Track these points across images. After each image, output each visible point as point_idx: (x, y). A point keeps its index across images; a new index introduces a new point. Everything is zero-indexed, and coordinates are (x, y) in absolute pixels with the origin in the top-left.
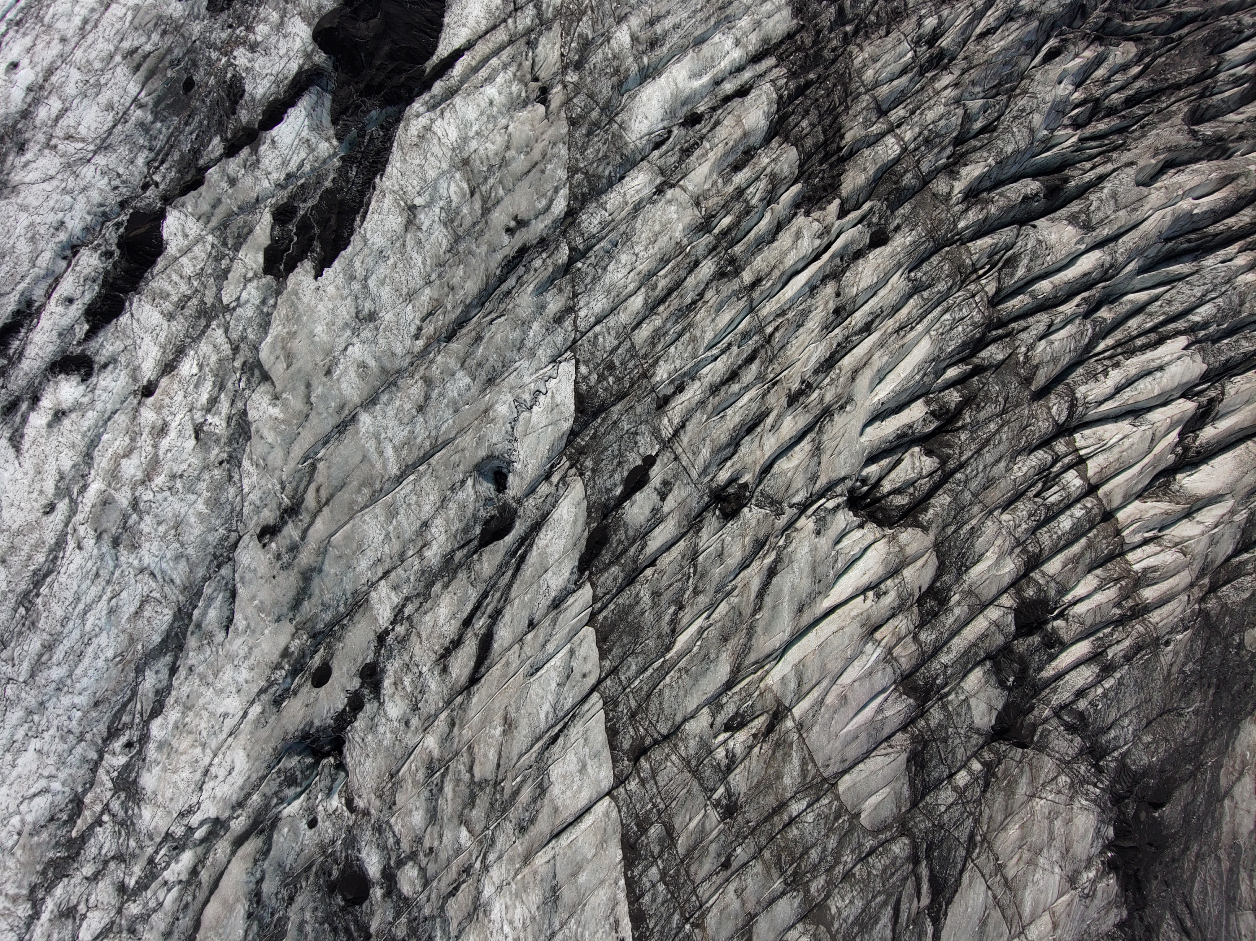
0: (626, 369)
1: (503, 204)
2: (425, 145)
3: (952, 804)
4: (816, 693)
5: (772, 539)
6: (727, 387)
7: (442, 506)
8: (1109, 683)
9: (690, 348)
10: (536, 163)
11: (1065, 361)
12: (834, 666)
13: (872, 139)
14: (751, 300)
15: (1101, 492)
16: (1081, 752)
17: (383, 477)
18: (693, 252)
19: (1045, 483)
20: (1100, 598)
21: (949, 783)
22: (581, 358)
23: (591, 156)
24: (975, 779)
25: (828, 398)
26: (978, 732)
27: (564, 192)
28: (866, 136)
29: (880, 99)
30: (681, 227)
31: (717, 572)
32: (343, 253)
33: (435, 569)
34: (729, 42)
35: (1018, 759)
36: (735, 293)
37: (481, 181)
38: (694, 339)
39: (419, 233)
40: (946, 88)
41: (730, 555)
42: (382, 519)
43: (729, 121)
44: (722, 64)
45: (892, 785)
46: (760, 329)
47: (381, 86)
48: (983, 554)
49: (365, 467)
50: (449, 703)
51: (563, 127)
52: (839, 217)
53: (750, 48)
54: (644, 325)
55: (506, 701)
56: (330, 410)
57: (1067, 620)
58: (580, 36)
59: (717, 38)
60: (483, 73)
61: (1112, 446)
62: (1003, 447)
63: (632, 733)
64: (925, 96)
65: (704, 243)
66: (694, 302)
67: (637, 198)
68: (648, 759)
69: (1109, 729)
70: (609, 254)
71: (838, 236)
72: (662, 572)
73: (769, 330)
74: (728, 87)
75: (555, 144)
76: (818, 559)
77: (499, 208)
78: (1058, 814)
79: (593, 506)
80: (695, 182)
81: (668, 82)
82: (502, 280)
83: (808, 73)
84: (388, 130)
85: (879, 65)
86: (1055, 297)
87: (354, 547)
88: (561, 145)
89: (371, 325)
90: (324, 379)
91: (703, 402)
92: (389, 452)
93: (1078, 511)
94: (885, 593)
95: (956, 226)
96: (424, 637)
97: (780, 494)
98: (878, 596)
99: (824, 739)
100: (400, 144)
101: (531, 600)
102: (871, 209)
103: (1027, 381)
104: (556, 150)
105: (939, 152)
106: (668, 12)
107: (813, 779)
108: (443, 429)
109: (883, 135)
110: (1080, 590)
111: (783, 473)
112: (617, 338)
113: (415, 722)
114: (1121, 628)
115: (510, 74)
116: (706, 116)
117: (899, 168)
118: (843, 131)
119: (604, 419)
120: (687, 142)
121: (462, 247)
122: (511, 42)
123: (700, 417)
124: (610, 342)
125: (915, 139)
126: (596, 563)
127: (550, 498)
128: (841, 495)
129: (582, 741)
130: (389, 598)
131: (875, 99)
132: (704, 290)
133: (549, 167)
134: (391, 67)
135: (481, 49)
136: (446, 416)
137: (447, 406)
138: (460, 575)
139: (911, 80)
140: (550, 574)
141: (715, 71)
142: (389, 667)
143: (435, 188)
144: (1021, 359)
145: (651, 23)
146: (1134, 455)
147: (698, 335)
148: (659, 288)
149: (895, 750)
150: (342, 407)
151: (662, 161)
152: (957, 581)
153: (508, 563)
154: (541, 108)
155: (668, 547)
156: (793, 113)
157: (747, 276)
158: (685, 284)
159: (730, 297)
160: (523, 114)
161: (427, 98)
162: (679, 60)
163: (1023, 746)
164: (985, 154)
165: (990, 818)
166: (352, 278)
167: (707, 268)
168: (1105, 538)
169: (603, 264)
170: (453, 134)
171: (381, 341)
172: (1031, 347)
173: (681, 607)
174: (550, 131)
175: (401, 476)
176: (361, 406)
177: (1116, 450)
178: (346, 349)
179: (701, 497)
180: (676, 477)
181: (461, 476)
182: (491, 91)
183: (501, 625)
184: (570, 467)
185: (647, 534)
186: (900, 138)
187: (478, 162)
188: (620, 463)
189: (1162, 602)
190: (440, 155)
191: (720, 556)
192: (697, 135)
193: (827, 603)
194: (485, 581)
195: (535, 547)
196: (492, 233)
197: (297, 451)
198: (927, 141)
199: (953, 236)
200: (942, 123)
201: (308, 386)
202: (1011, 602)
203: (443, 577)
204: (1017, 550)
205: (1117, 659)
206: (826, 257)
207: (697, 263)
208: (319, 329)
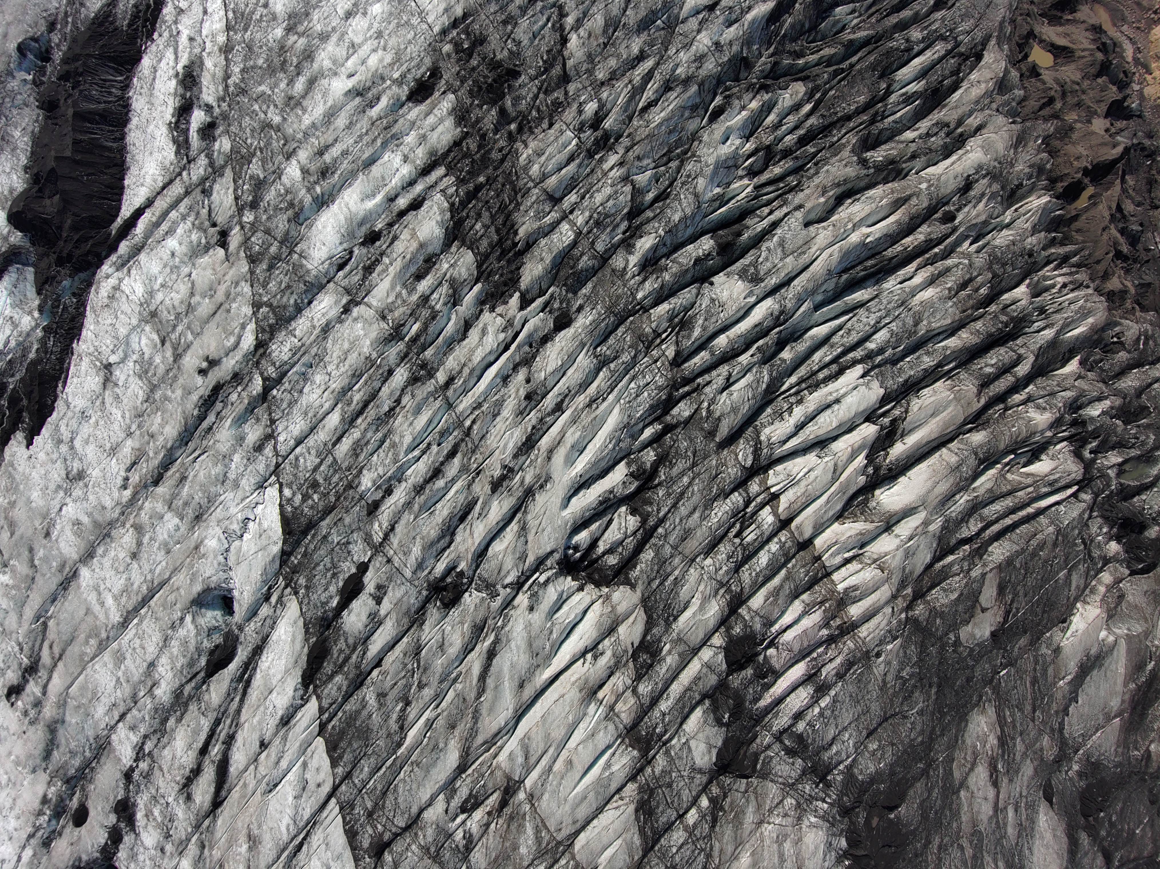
0: (330, 484)
1: (193, 348)
2: (115, 304)
3: (682, 844)
4: (543, 762)
5: (490, 622)
6: (431, 484)
7: (165, 646)
8: (824, 702)
9: (390, 454)
10: (221, 304)
11: (745, 409)
12: (558, 734)
13: (546, 230)
14: (447, 399)
15: (793, 525)
16: (804, 773)
17: (107, 626)
18: (384, 362)
19: (742, 524)
20: (807, 622)
21: (681, 822)
22: (284, 482)
23: (274, 289)
24: (703, 817)
25: (528, 479)
26: (700, 771)
27: (251, 327)
28: (539, 228)
29: (549, 190)
30: (368, 342)
31: (439, 663)
32: (49, 419)
33: (167, 705)
34: (397, 160)
35: (743, 789)
36: (431, 394)
37: (170, 329)
38: (394, 445)
39: (116, 389)
40: (612, 168)
41: (451, 645)
42: (111, 666)
43: (405, 235)
44: (393, 182)
45: (624, 836)
46: (460, 424)
47: (70, 256)
48: (689, 602)
49: (89, 619)
50: (197, 827)
51: (244, 267)
52: (522, 308)
53: (418, 162)
54: (344, 439)
55: (247, 820)
56: (53, 570)
57: (777, 648)
58: (251, 177)
59: (386, 158)
60: (164, 227)
61: (800, 480)
62: (695, 499)
63: (370, 831)
64: (594, 179)
65: (395, 353)
66: (392, 409)
67: (324, 321)
68: (390, 852)
69: (831, 745)
70: (304, 377)
71: (523, 326)
72: (385, 673)
73: (468, 423)
74: (402, 202)
75: (237, 284)
76: (533, 634)
77: (189, 353)
78: (786, 836)
79: (310, 622)
80: (378, 297)
81: (340, 208)
82: (202, 418)
83: (478, 175)
84: (81, 295)
85: (543, 158)
86: (733, 349)
87: (90, 696)
88: (243, 283)
89: (81, 484)
90: (44, 542)
91: (409, 503)
92: (110, 601)
93: (774, 546)
94: (602, 654)
95: (635, 298)
96: (165, 771)
97: (494, 577)
98: (595, 658)
99: (554, 805)
100: (92, 308)
101: (260, 723)
102: (552, 296)
103: (711, 434)
104: (239, 289)
105: (613, 230)
106: (336, 140)
107: (548, 845)
108: (157, 571)
109: (558, 222)
110: (787, 619)
111: (495, 555)
112: (318, 456)
113: (169, 848)
114: (833, 646)
115: (189, 223)
116: (385, 232)
117: (576, 252)
118: (516, 227)
119: (314, 535)
120: (369, 259)
121: (158, 395)
122: (187, 193)
123: (407, 517)
124: (311, 461)
125: (587, 223)
126: (319, 676)
127: (268, 620)
128: (551, 568)
129: (323, 846)
130: (128, 739)
131: (545, 191)
132: (400, 396)
133: (234, 305)
134: (76, 237)
135: (160, 204)
136: (159, 559)
137: (159, 548)
138: (191, 707)
139: (580, 166)
140: (274, 694)
141: (387, 188)
142: (139, 801)
143: (128, 344)
144: (704, 414)
145: (321, 153)
146: (818, 487)
147: (397, 440)
148: (355, 402)
149: (625, 802)
150: (63, 566)
151: (347, 281)
152: (666, 631)
153: (236, 689)
154: (221, 252)
155: (391, 646)
156: (468, 217)
157: (441, 377)
158: (381, 394)
159: (427, 398)
160: (204, 260)
161: (114, 259)
162: (350, 185)
163: (747, 777)
164: (656, 225)
165: (721, 851)
166: (60, 441)
167: (401, 376)
168: (804, 566)
169: (298, 387)
170: (140, 290)
171: (91, 497)
172: (712, 402)
173: (408, 703)
174: (232, 272)
175: (125, 621)
176: (80, 561)
177: (803, 483)
178: (61, 509)
179: (420, 592)
180: (390, 579)
181: (179, 614)
182: (172, 243)
183: (235, 749)
184: (286, 587)
185: (368, 638)
186: (573, 224)
187: (166, 312)
188: (334, 575)
189: (867, 617)
190: (129, 311)
191: (441, 647)
192: (378, 252)
193: (548, 673)
194: (215, 710)
195: (258, 671)
196: (185, 376)
197: (29, 613)
198: (598, 224)
199: (634, 307)
200: (611, 203)
201: (31, 550)
202: (722, 641)
203: (175, 712)
204: (722, 591)
205: (829, 678)
206: (513, 347)
207: (390, 372)
208: (35, 495)
